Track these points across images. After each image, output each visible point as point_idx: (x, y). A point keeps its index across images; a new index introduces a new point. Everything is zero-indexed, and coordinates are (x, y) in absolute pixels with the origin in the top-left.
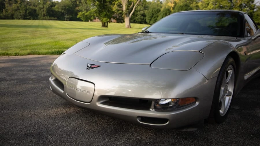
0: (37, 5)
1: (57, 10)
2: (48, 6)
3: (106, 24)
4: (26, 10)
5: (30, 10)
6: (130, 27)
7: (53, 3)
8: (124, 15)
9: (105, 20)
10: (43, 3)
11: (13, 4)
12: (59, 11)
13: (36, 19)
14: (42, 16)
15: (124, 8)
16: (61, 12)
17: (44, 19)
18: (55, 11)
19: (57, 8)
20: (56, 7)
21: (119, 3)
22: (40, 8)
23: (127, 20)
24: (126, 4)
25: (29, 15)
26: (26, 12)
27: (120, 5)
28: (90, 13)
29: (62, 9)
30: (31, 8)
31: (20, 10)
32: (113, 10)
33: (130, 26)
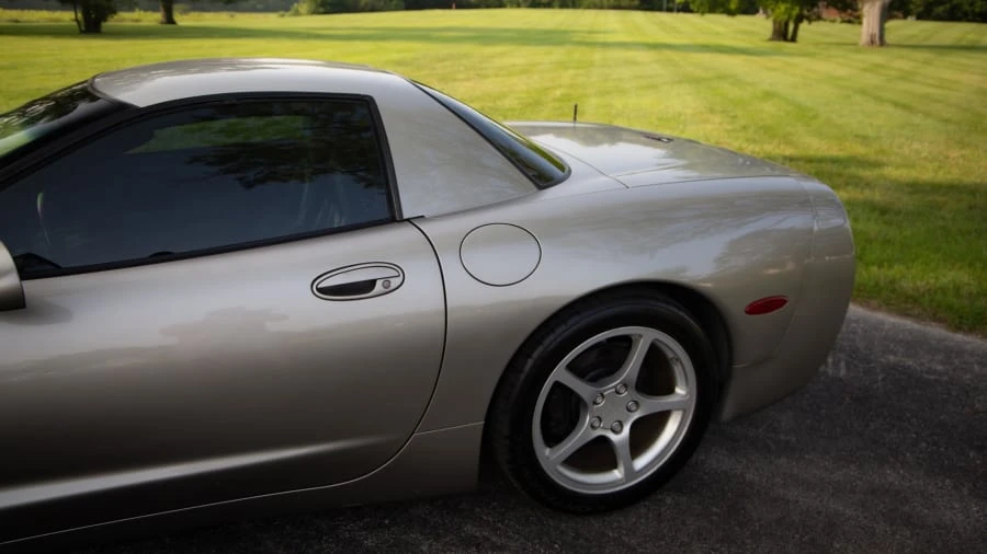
3: (791, 27)
6: (882, 43)
9: (785, 13)
23: (871, 11)
33: (882, 34)
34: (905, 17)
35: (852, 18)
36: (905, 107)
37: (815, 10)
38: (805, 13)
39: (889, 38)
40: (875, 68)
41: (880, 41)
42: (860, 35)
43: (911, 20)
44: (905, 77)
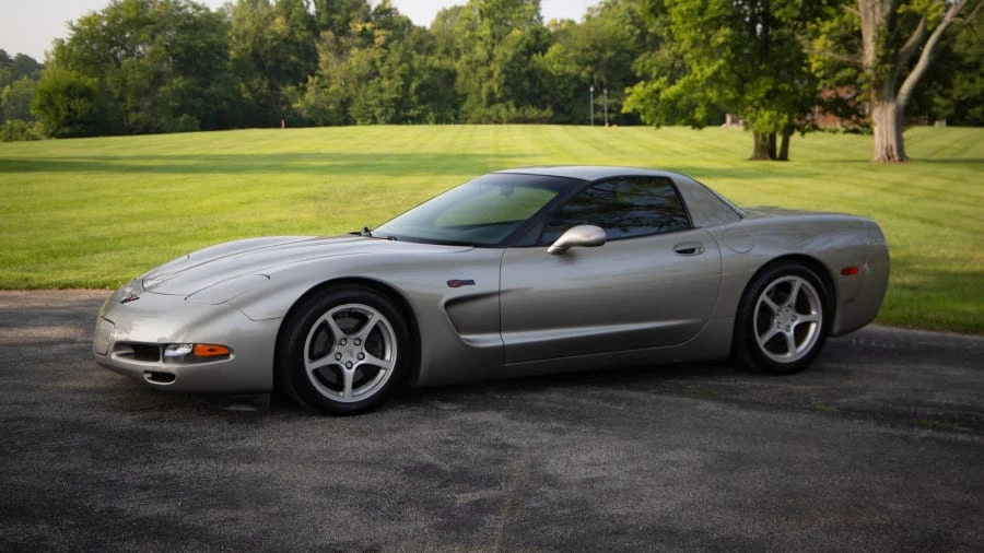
0: (461, 46)
1: (555, 68)
2: (510, 53)
3: (779, 140)
4: (407, 78)
5: (425, 77)
6: (903, 158)
7: (537, 34)
8: (869, 91)
9: (769, 123)
10: (493, 36)
11: (355, 51)
12: (564, 76)
13: (453, 118)
14: (480, 101)
15: (870, 53)
16: (576, 78)
17: (489, 120)
18: (545, 73)
19: (556, 56)
20: (554, 50)
21: (846, 25)
22: (475, 65)
23: (883, 117)
24: (879, 32)
25: (423, 101)
26: (406, 87)
27: (850, 40)
28: (691, 87)
29: (583, 63)
30: (431, 67)
31: (382, 77)
32: (809, 65)
33: (900, 149)
34: (931, 122)
35: (857, 126)
36: (932, 222)
37: (809, 117)
38: (796, 121)
39: (909, 151)
40: (897, 187)
41: (899, 154)
42: (871, 149)
43: (939, 126)
44: (934, 195)
